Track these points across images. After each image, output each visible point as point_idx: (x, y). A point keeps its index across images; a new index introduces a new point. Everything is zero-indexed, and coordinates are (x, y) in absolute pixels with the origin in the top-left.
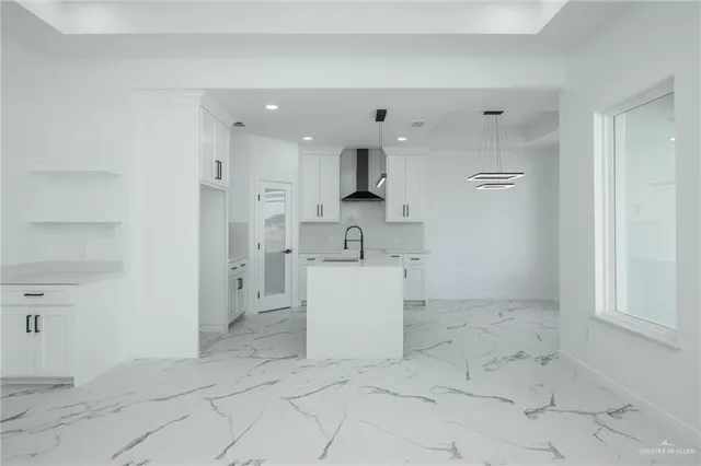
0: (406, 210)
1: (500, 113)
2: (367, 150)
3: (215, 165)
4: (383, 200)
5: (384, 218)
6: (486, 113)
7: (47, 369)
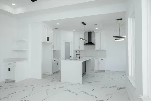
0: (100, 47)
1: (121, 19)
2: (91, 32)
3: (47, 38)
4: (95, 44)
5: (95, 49)
6: (117, 20)
7: (11, 78)
